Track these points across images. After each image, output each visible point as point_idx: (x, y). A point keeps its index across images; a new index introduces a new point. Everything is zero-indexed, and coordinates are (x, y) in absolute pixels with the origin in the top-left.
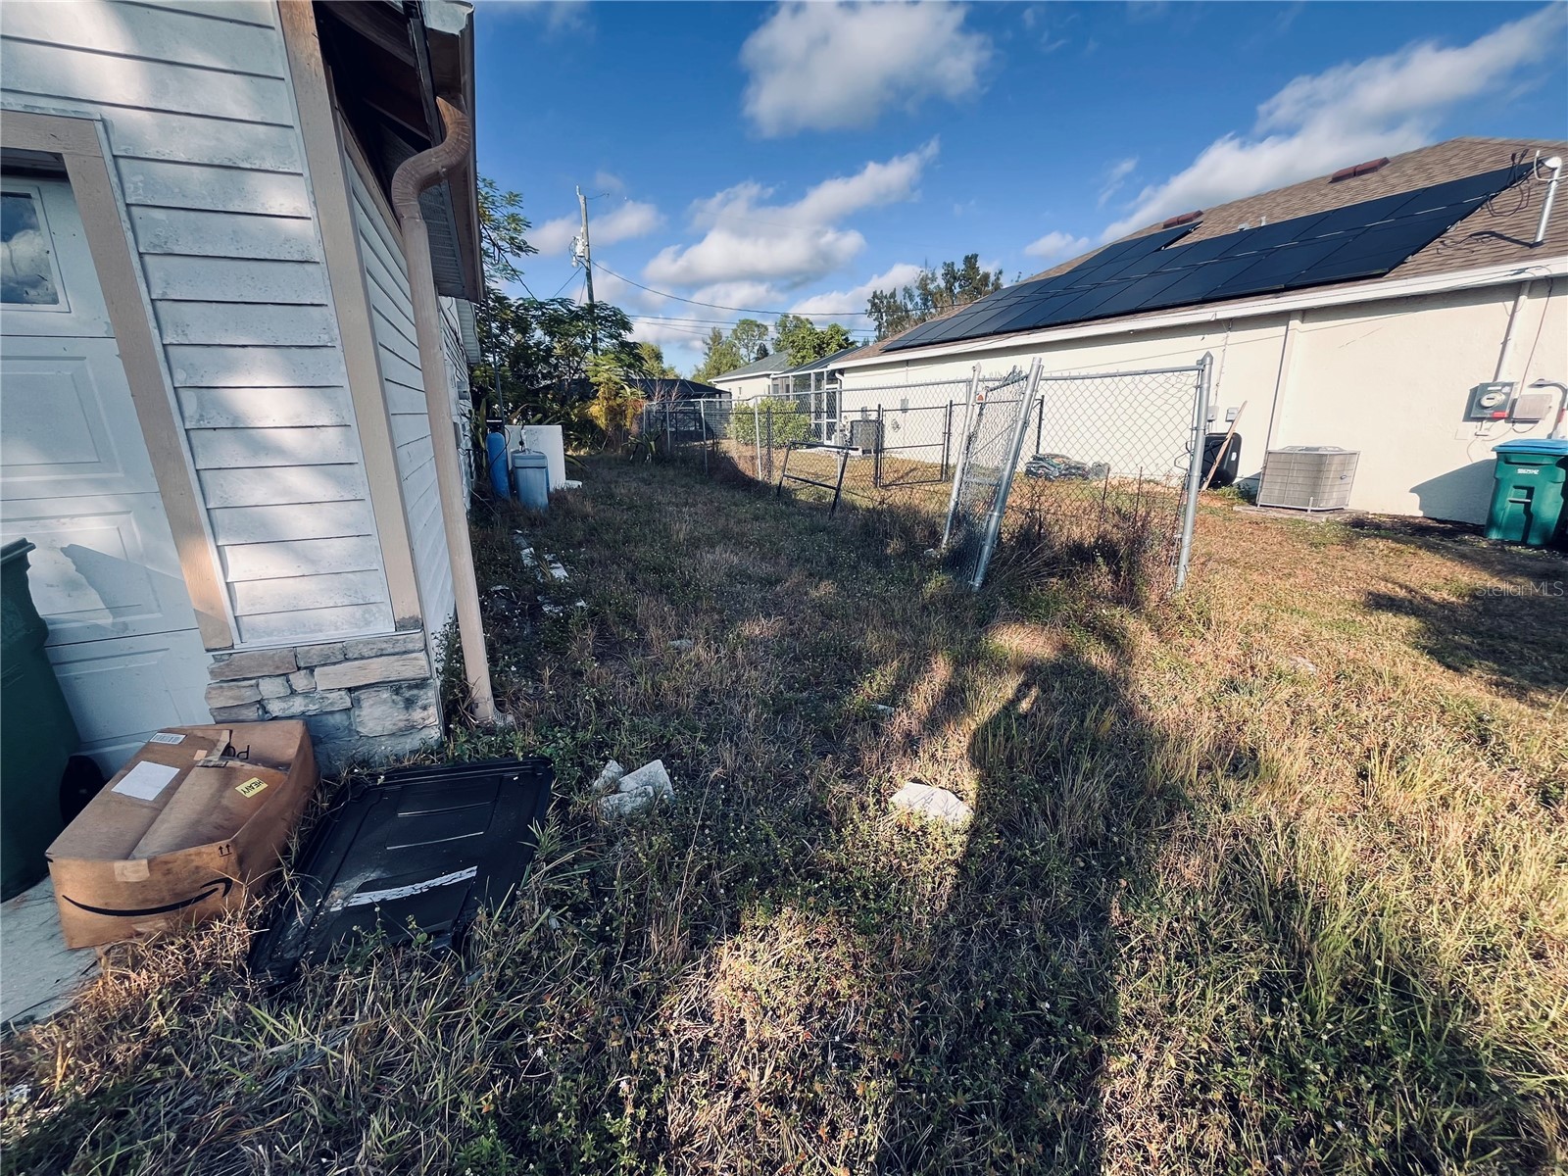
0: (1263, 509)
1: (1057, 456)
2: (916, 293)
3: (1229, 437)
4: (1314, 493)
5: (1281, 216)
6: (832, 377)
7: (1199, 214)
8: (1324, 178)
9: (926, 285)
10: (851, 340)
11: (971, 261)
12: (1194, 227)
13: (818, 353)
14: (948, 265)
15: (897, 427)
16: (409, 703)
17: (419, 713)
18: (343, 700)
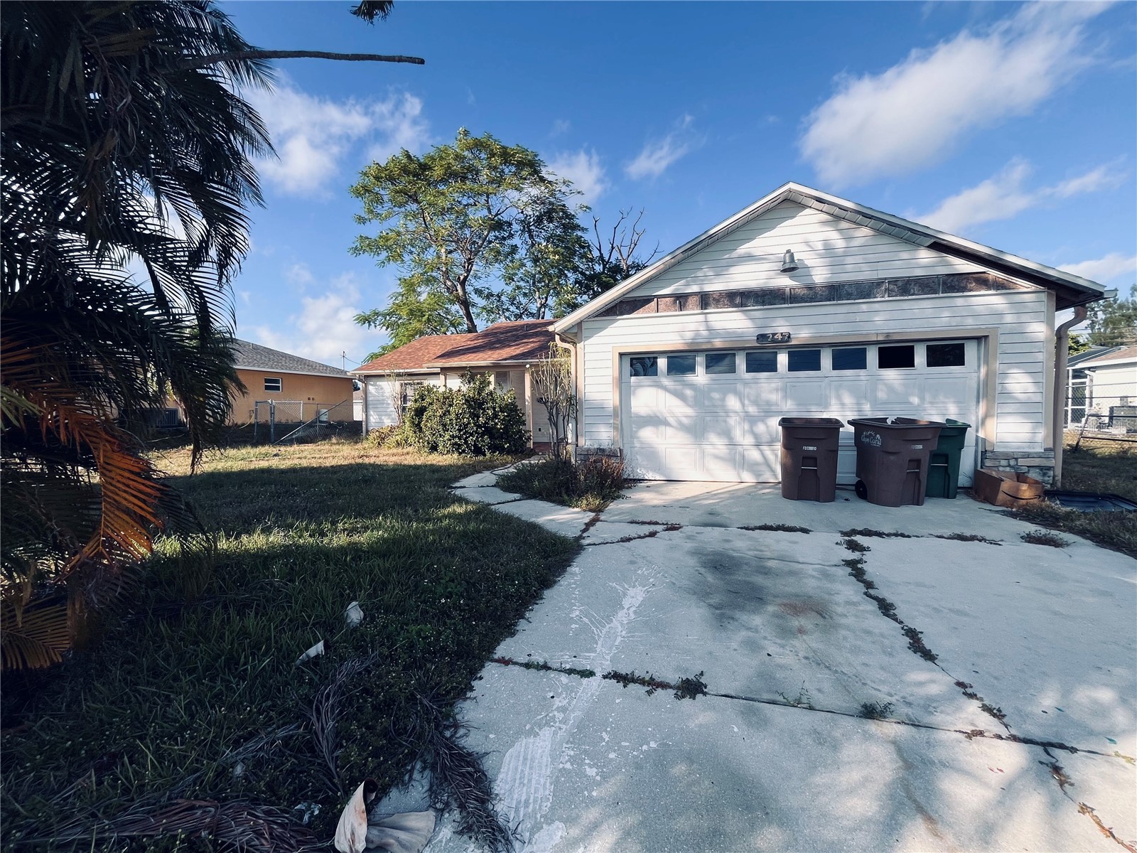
6: (1079, 373)
16: (1044, 475)
17: (1046, 478)
18: (1025, 469)
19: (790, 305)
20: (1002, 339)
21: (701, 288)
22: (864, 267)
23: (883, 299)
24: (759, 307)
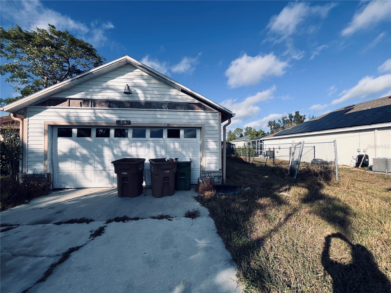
0: (374, 172)
1: (319, 159)
2: (281, 121)
3: (364, 155)
4: (387, 168)
5: (375, 106)
6: (261, 141)
7: (354, 105)
8: (388, 97)
9: (284, 119)
10: (265, 133)
11: (297, 113)
12: (352, 109)
13: (257, 136)
14: (290, 114)
15: (278, 152)
16: (219, 179)
17: (220, 180)
18: (213, 177)
19: (130, 109)
20: (206, 129)
21: (91, 97)
22: (159, 96)
23: (166, 110)
24: (117, 109)
